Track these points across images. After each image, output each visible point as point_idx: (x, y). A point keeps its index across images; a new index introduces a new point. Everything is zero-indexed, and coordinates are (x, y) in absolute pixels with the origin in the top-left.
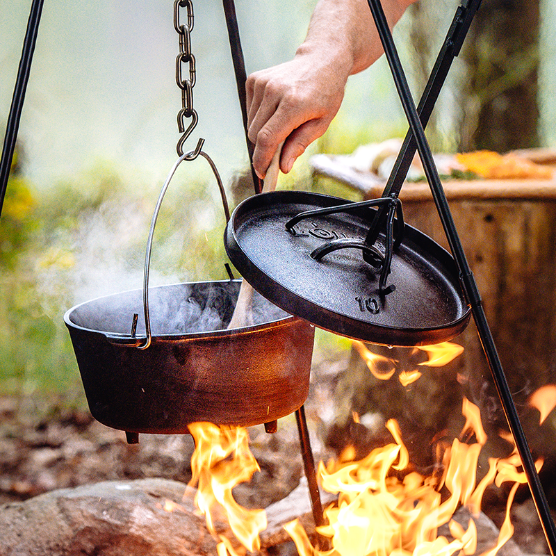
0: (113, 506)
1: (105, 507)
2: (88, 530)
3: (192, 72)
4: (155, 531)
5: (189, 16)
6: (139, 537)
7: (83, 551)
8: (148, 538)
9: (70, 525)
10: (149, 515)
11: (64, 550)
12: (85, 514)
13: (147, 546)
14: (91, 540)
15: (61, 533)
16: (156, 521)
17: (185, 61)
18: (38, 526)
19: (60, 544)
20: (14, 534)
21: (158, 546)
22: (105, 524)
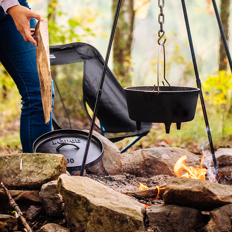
0: (157, 153)
1: (154, 153)
2: (148, 159)
3: (163, 19)
4: (168, 161)
5: (163, 3)
6: (163, 162)
7: (146, 166)
8: (166, 163)
9: (143, 158)
10: (167, 156)
11: (141, 165)
12: (148, 154)
13: (166, 165)
14: (149, 163)
15: (141, 160)
16: (169, 158)
17: (161, 16)
18: (135, 158)
19: (140, 163)
20: (128, 160)
21: (169, 165)
22: (153, 158)
